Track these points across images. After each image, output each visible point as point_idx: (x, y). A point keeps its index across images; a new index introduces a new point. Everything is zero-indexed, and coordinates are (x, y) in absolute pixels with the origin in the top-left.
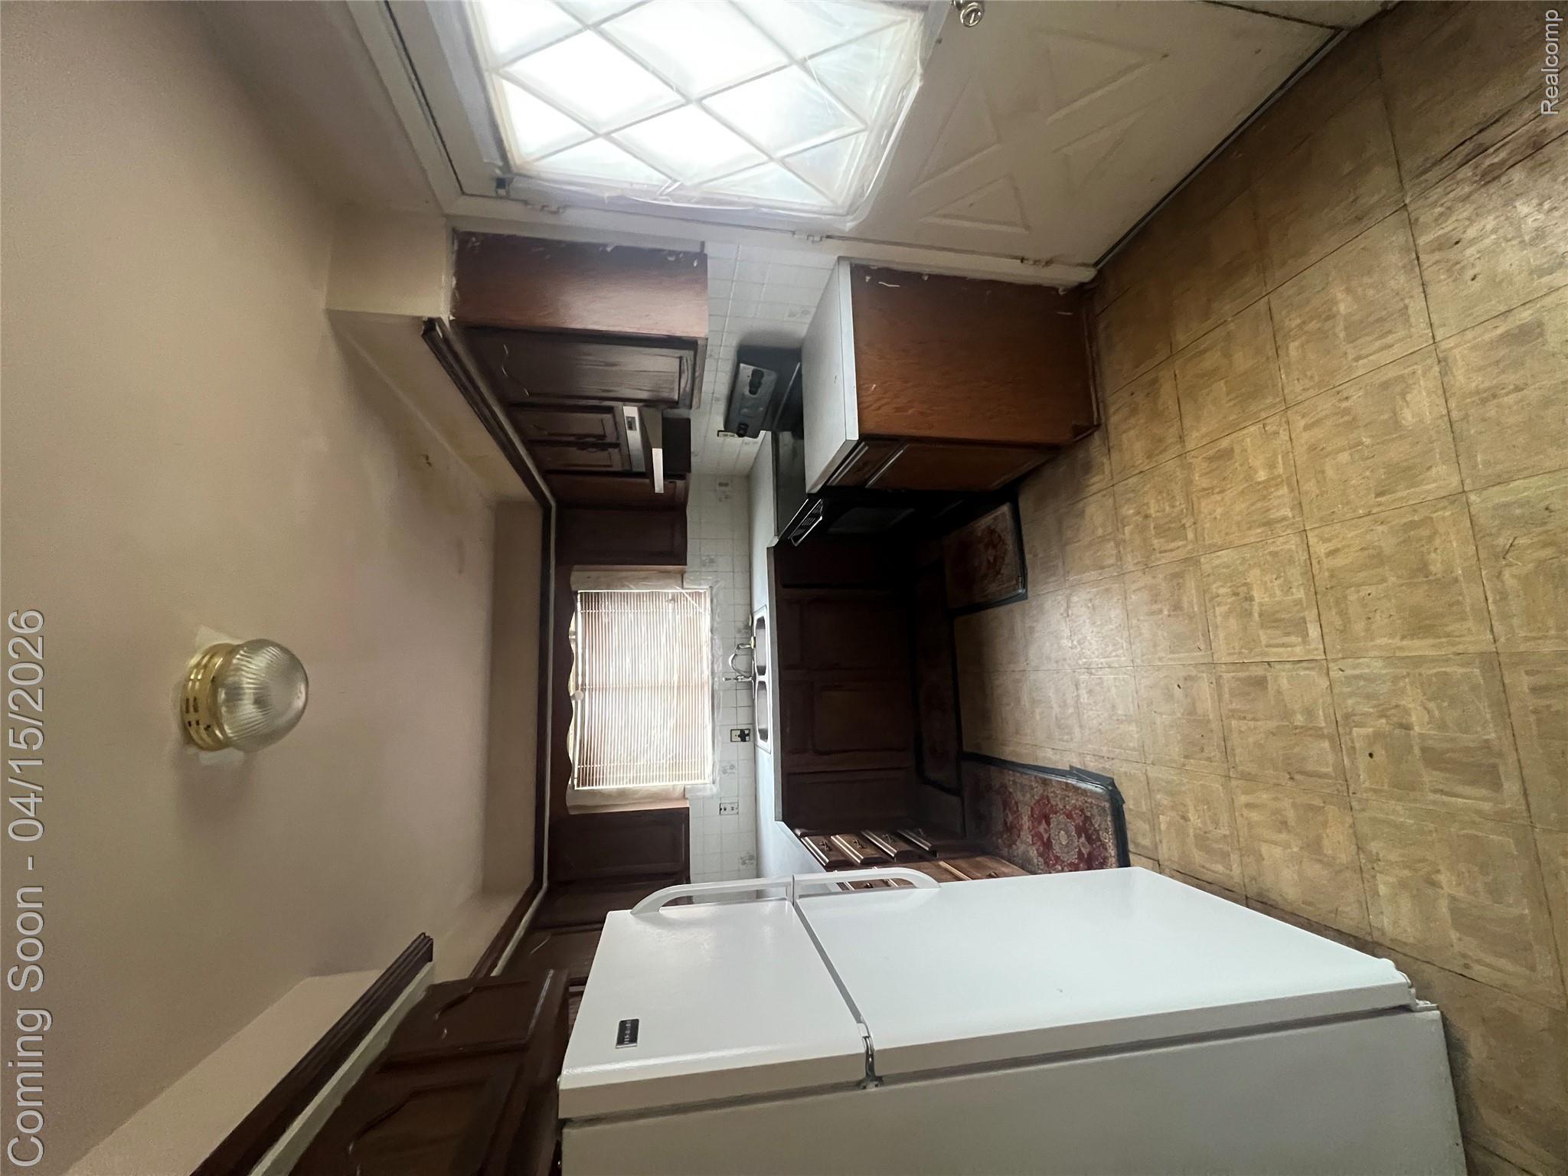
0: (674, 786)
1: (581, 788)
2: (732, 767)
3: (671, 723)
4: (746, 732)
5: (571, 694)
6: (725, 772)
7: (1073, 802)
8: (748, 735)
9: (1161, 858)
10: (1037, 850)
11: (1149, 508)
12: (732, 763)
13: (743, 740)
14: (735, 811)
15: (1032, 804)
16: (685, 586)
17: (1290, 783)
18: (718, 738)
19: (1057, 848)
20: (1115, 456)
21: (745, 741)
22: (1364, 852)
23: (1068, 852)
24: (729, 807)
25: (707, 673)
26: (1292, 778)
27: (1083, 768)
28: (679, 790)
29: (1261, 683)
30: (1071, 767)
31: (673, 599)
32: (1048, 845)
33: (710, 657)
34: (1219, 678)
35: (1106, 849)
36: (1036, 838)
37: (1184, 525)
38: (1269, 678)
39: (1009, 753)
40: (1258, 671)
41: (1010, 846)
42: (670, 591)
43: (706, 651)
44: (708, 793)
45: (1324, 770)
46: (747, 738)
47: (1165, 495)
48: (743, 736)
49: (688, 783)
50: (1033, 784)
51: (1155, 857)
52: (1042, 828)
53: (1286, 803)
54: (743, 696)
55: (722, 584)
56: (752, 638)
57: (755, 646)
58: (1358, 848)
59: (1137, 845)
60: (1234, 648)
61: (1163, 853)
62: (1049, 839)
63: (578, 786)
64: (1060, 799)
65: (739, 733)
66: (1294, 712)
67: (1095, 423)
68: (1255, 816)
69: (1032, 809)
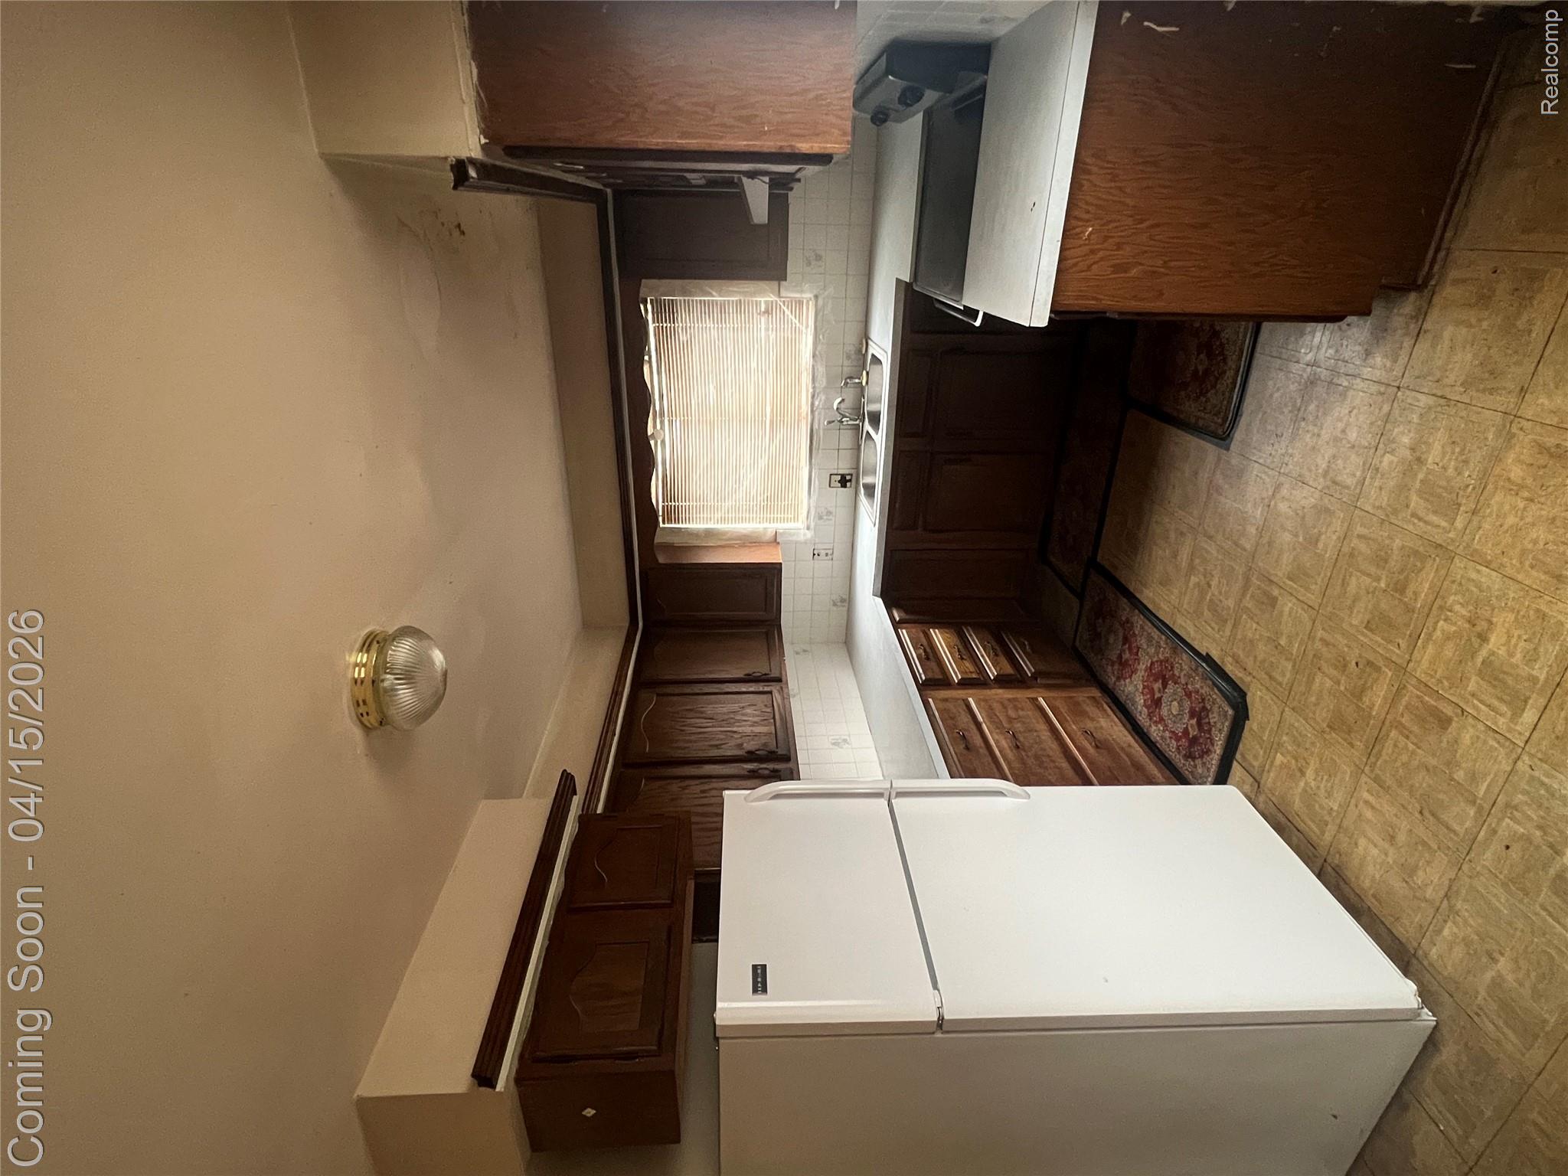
0: (765, 528)
1: (667, 525)
2: (829, 513)
3: (763, 462)
4: (848, 478)
5: (649, 433)
6: (821, 518)
7: (1198, 686)
8: (850, 480)
9: (1262, 782)
10: (1145, 700)
11: (1428, 452)
12: (831, 509)
13: (844, 485)
14: (830, 557)
15: (1155, 659)
16: (783, 293)
17: (1417, 815)
18: (816, 483)
19: (1164, 712)
20: (1424, 345)
21: (845, 486)
22: (1448, 900)
23: (1175, 722)
24: (823, 553)
25: (805, 408)
26: (1421, 812)
27: (1220, 664)
28: (770, 534)
29: (1444, 722)
30: (1207, 654)
31: (767, 312)
32: (1157, 703)
33: (811, 390)
34: (1401, 689)
35: (1213, 745)
36: (1146, 690)
37: (1459, 505)
38: (1454, 724)
39: (1148, 595)
40: (1448, 711)
41: (1118, 679)
42: (763, 300)
43: (806, 379)
44: (802, 538)
45: (1457, 827)
46: (848, 484)
47: (1457, 450)
48: (844, 482)
49: (780, 526)
50: (1162, 643)
51: (1258, 778)
52: (1157, 686)
53: (1404, 825)
54: (847, 438)
55: (831, 290)
56: (864, 373)
57: (867, 383)
58: (1446, 895)
59: (1243, 756)
60: (1436, 672)
61: (1268, 780)
62: (1160, 699)
63: (664, 523)
64: (1185, 675)
65: (839, 478)
66: (1458, 765)
67: (1420, 282)
68: (1369, 814)
69: (1152, 663)
